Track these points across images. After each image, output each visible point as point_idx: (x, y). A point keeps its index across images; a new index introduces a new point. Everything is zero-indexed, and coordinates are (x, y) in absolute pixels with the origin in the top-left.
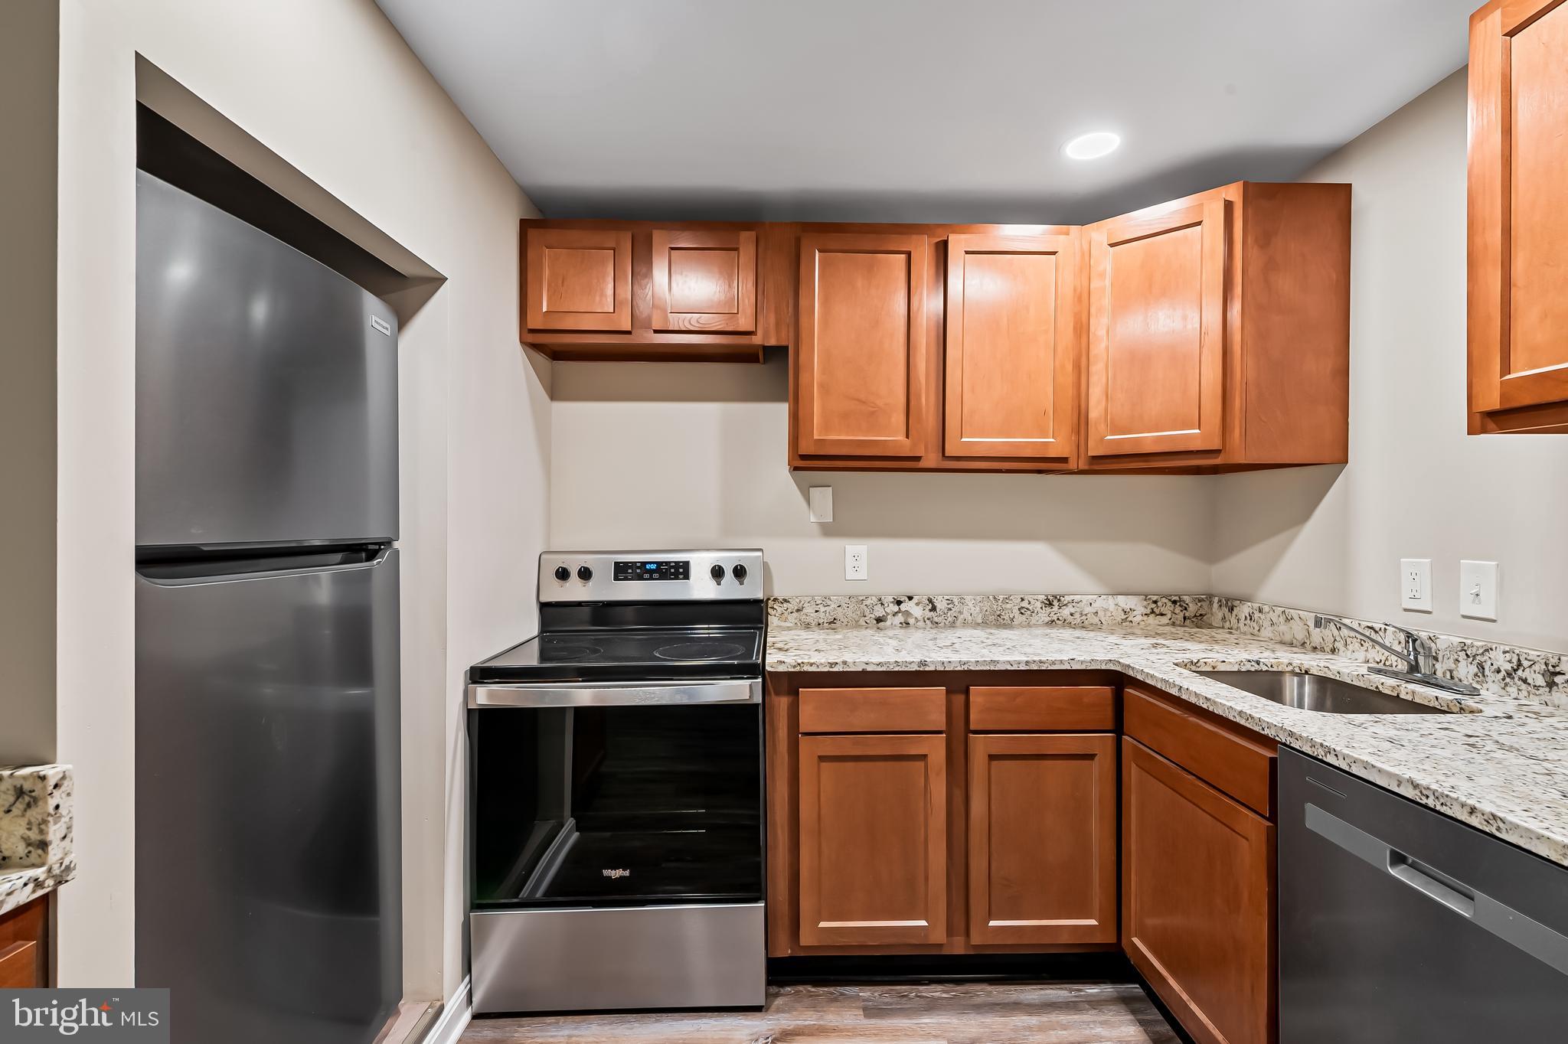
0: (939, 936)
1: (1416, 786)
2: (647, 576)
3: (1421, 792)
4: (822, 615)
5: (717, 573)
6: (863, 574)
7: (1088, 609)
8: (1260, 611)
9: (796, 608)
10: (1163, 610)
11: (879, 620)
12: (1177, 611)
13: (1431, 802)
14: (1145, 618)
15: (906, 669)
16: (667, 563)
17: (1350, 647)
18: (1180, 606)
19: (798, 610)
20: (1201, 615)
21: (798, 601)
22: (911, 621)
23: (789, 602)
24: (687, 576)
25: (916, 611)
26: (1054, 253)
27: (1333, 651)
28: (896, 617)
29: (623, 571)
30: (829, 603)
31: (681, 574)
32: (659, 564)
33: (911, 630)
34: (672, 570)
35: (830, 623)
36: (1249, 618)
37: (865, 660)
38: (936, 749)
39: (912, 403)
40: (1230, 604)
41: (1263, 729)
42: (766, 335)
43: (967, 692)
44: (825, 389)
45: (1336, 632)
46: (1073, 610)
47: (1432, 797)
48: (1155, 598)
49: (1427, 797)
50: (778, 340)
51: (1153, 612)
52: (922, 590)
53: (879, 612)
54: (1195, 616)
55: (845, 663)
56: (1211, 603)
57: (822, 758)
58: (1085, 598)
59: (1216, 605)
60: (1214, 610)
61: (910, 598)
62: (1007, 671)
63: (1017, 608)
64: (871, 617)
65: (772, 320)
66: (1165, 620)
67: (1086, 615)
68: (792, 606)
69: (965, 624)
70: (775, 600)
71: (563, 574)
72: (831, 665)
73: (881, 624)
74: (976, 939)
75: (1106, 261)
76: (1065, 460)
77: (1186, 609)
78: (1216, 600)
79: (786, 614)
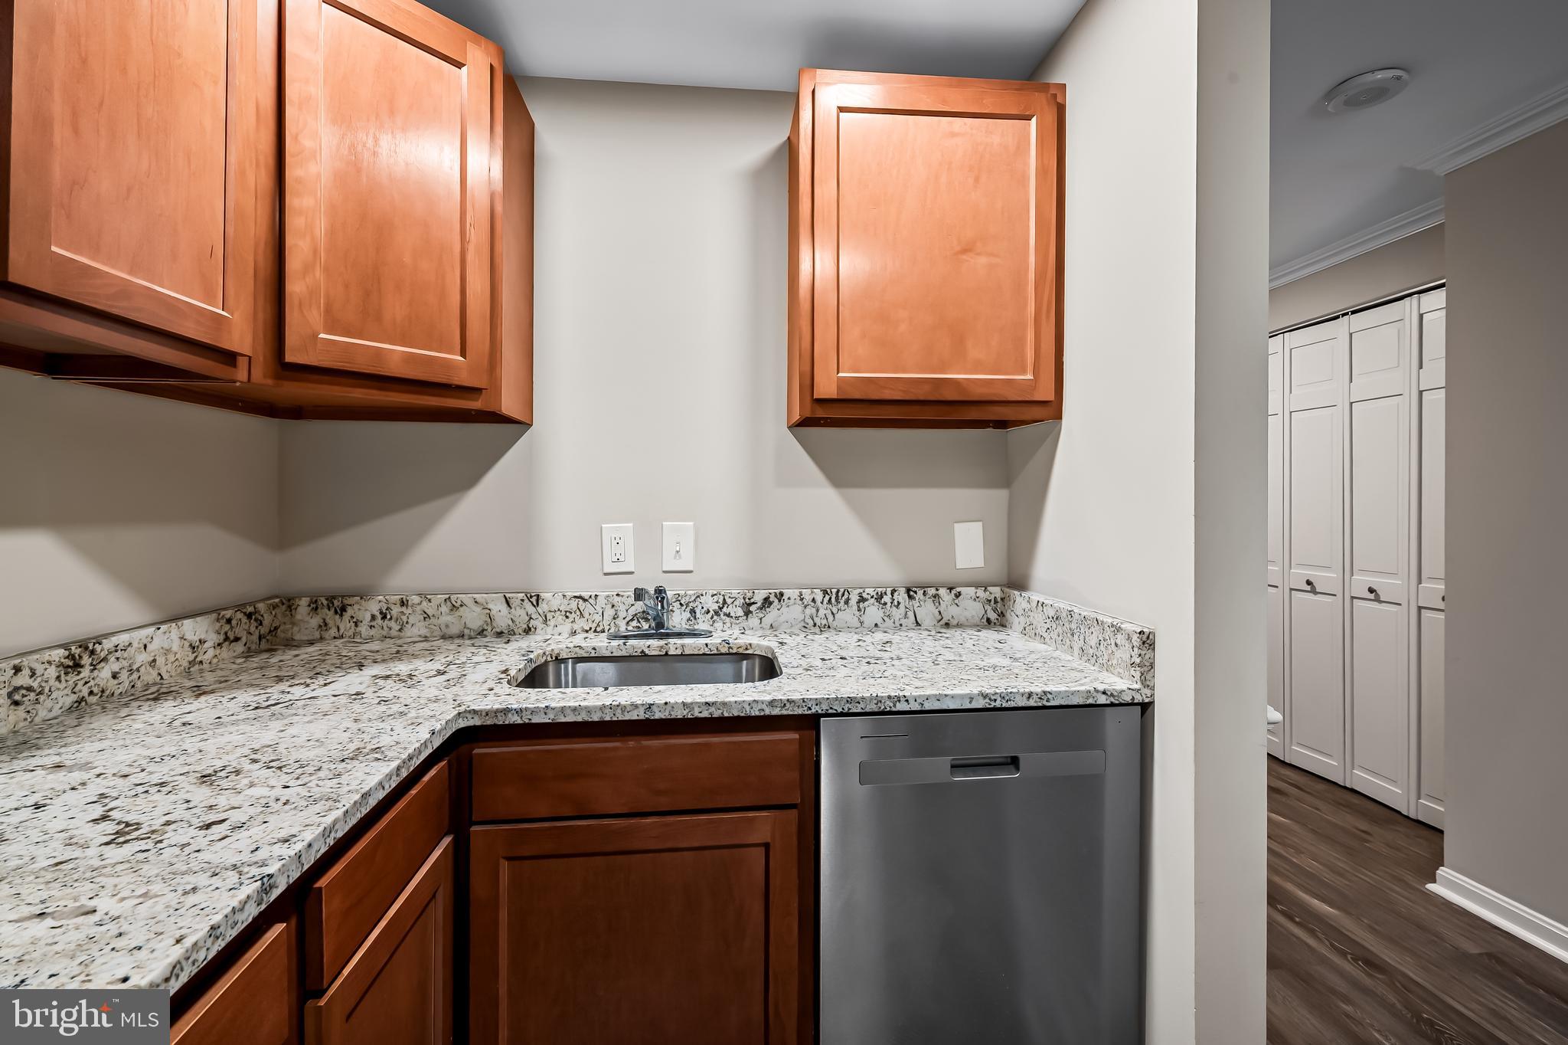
1: (985, 696)
3: (990, 699)
7: (141, 659)
10: (240, 631)
12: (253, 629)
13: (998, 704)
14: (218, 651)
17: (552, 623)
18: (256, 620)
20: (275, 628)
27: (528, 631)
36: (379, 616)
40: (337, 603)
45: (531, 609)
46: (116, 667)
47: (999, 699)
48: (228, 614)
49: (995, 700)
51: (226, 639)
54: (270, 631)
56: (295, 608)
58: (136, 639)
59: (303, 610)
60: (298, 617)
66: (239, 648)
67: (138, 670)
77: (261, 624)
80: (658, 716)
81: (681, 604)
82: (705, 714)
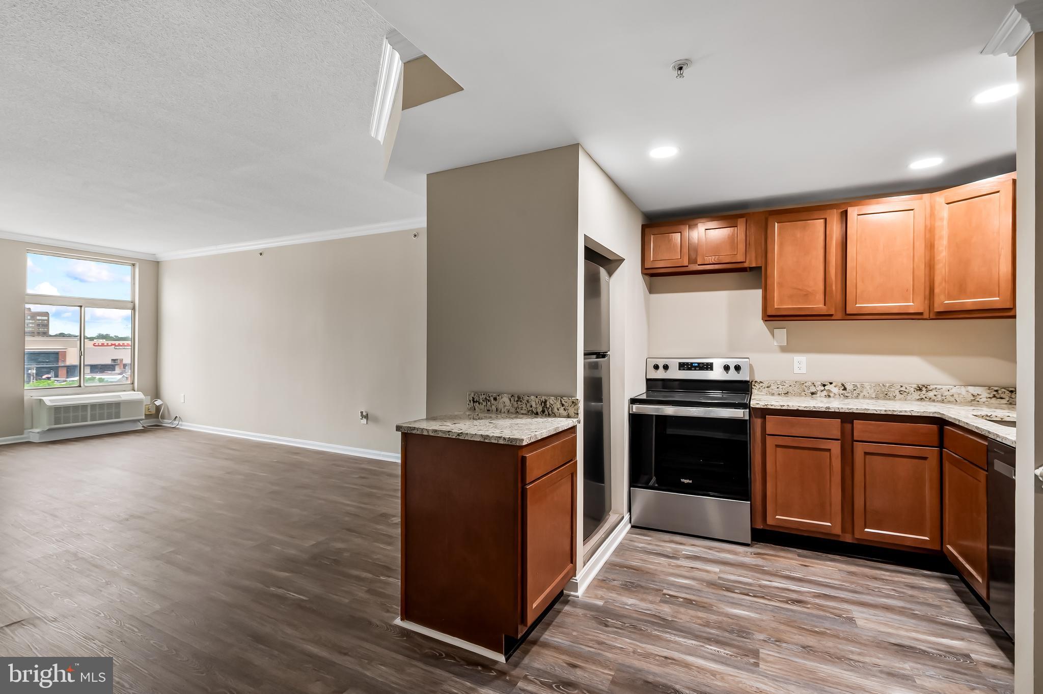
0: (837, 530)
2: (693, 369)
4: (781, 390)
5: (727, 368)
6: (804, 371)
7: (947, 393)
10: (1004, 396)
11: (813, 394)
14: (989, 399)
15: (819, 410)
16: (703, 363)
19: (768, 387)
21: (768, 382)
22: (832, 395)
23: (763, 383)
24: (712, 369)
25: (835, 390)
26: (913, 210)
28: (823, 392)
29: (682, 366)
30: (784, 384)
31: (709, 368)
32: (699, 364)
33: (831, 399)
34: (705, 366)
35: (785, 394)
38: (836, 447)
39: (828, 289)
42: (751, 262)
43: (852, 423)
44: (781, 285)
46: (936, 393)
48: (996, 388)
50: (756, 264)
51: (995, 397)
52: (838, 379)
53: (813, 389)
55: (788, 406)
57: (777, 446)
58: (945, 388)
61: (831, 383)
62: (874, 414)
63: (898, 391)
64: (808, 392)
65: (753, 255)
66: (1003, 401)
67: (945, 396)
68: (765, 385)
69: (864, 397)
70: (756, 382)
71: (656, 367)
72: (781, 406)
74: (857, 536)
75: (944, 212)
76: (921, 314)
79: (761, 388)
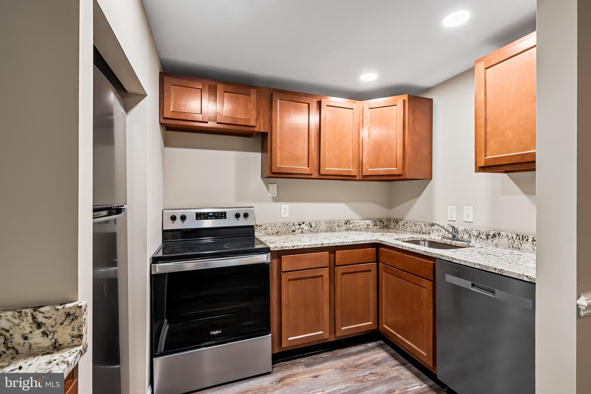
0: (327, 336)
1: (480, 265)
2: (209, 218)
3: (481, 266)
4: (273, 230)
5: (237, 216)
6: (287, 215)
7: (357, 225)
8: (407, 223)
9: (264, 228)
10: (378, 224)
11: (293, 231)
12: (381, 224)
13: (484, 269)
14: (373, 227)
15: (317, 247)
16: (218, 213)
17: (434, 232)
18: (382, 222)
19: (265, 229)
20: (387, 225)
21: (265, 225)
22: (304, 231)
23: (262, 226)
24: (225, 218)
25: (305, 227)
26: (353, 109)
27: (429, 233)
28: (299, 230)
29: (200, 216)
30: (276, 226)
31: (223, 217)
32: (214, 213)
33: (304, 234)
34: (220, 215)
35: (276, 233)
36: (403, 225)
37: (304, 244)
38: (325, 272)
39: (310, 156)
40: (397, 221)
41: (432, 255)
42: (260, 128)
43: (335, 253)
44: (281, 149)
45: (430, 228)
46: (353, 225)
47: (484, 267)
48: (375, 220)
49: (483, 267)
50: (264, 129)
51: (375, 225)
52: (307, 220)
53: (293, 228)
55: (297, 246)
56: (390, 221)
57: (289, 280)
59: (392, 222)
60: (391, 223)
61: (304, 223)
62: (347, 245)
63: (337, 225)
64: (290, 231)
65: (262, 121)
66: (378, 227)
67: (357, 227)
68: (263, 228)
69: (321, 231)
70: (257, 225)
71: (174, 218)
72: (293, 247)
73: (294, 233)
74: (338, 335)
75: (368, 113)
76: (355, 176)
77: (384, 223)
78: (392, 220)
79: (261, 230)
80: (404, 248)
81: (466, 232)
82: (412, 251)
